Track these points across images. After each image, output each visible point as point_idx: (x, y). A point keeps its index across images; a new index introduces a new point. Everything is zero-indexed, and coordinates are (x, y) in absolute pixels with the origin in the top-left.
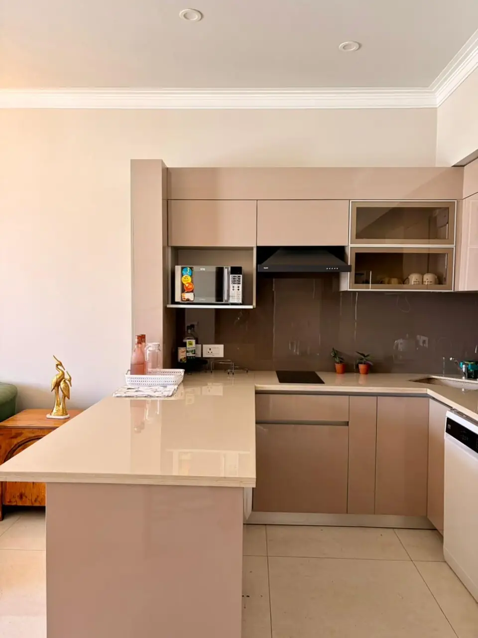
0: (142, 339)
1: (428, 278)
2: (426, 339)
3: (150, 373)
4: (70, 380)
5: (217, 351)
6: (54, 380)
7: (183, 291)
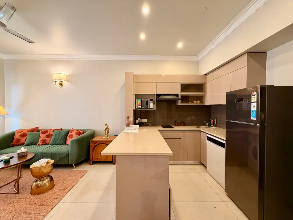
0: (128, 117)
1: (199, 101)
2: (195, 117)
3: (131, 126)
4: (109, 128)
5: (145, 121)
6: (105, 128)
7: (138, 105)
